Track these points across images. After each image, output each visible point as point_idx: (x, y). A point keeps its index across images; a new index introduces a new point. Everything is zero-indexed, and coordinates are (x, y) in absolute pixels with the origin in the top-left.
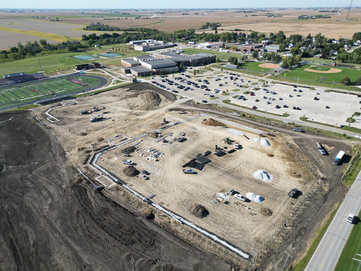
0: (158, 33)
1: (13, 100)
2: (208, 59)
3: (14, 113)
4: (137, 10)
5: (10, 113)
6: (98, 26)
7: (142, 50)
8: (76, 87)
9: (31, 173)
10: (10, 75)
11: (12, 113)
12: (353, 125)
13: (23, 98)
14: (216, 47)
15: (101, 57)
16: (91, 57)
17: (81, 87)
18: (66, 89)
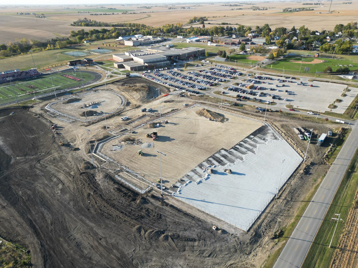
0: (146, 27)
1: (10, 96)
2: (198, 53)
3: (14, 109)
4: (123, 5)
5: (10, 109)
6: (85, 22)
7: (132, 45)
8: (71, 82)
9: (39, 163)
10: (4, 72)
11: (12, 109)
12: (334, 111)
13: (20, 94)
14: (205, 41)
15: (92, 52)
16: (82, 53)
17: (76, 82)
18: (61, 85)
